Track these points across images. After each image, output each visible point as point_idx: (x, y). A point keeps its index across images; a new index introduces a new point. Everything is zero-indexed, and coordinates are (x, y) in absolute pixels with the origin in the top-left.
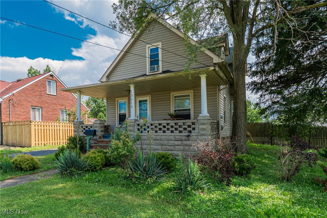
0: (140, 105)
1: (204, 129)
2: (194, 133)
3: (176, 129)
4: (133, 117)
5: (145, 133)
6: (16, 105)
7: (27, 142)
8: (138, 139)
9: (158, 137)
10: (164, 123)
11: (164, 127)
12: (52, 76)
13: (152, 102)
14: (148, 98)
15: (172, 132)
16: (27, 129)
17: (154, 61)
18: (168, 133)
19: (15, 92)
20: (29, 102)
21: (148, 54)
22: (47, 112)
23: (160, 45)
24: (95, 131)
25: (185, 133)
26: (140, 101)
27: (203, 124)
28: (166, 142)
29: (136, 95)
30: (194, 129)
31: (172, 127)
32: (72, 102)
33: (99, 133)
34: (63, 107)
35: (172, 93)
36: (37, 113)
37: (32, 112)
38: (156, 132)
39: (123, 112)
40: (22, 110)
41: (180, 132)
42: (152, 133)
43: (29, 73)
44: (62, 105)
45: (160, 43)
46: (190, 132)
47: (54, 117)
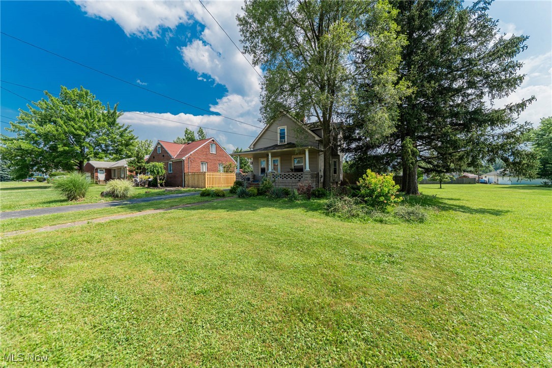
0: (274, 162)
1: (307, 177)
2: (302, 179)
3: (293, 177)
4: (270, 170)
5: (276, 179)
6: (192, 161)
7: (203, 185)
8: (274, 181)
9: (284, 182)
10: (287, 174)
11: (287, 176)
12: (213, 140)
13: (281, 161)
14: (278, 159)
15: (291, 179)
16: (203, 177)
17: (282, 137)
18: (289, 179)
19: (192, 153)
20: (200, 159)
21: (279, 131)
22: (211, 165)
23: (285, 128)
24: (249, 178)
25: (298, 179)
26: (274, 161)
27: (307, 175)
28: (288, 184)
29: (272, 157)
30: (302, 177)
31: (291, 176)
32: (226, 159)
33: (251, 180)
34: (220, 162)
35: (292, 156)
36: (204, 166)
37: (201, 166)
38: (283, 179)
39: (262, 166)
40: (196, 165)
41: (295, 178)
42: (281, 179)
43: (186, 134)
44: (220, 161)
45: (286, 126)
46: (300, 178)
47: (214, 169)
